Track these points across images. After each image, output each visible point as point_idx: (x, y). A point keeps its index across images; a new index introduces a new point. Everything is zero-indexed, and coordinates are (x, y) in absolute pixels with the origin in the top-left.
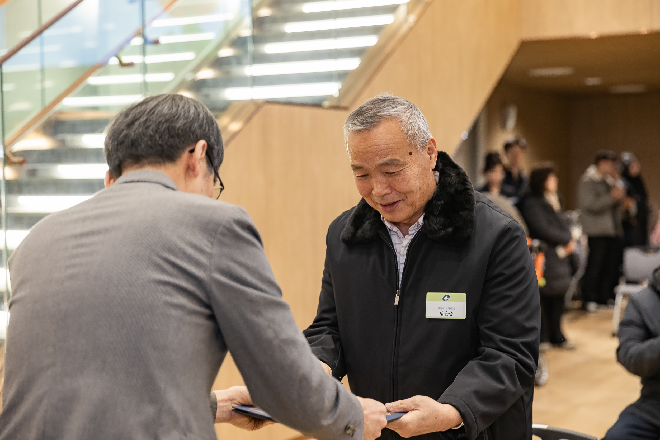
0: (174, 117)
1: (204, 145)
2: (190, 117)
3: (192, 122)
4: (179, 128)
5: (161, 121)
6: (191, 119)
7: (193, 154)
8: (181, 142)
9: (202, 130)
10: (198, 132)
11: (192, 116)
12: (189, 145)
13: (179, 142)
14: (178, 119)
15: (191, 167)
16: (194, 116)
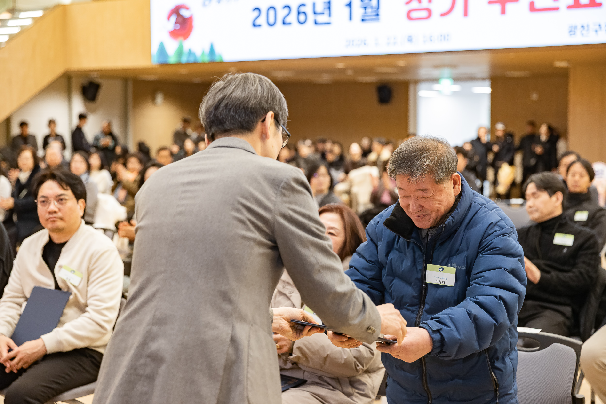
0: (247, 98)
1: (272, 114)
2: (258, 97)
3: (260, 99)
4: (251, 107)
5: (237, 104)
6: (260, 97)
7: (264, 122)
8: (255, 118)
9: (268, 104)
10: (266, 106)
11: (260, 95)
12: (261, 118)
13: (253, 118)
14: (249, 100)
15: (264, 132)
16: (261, 95)
